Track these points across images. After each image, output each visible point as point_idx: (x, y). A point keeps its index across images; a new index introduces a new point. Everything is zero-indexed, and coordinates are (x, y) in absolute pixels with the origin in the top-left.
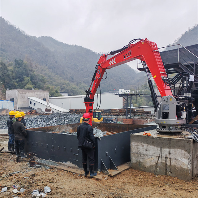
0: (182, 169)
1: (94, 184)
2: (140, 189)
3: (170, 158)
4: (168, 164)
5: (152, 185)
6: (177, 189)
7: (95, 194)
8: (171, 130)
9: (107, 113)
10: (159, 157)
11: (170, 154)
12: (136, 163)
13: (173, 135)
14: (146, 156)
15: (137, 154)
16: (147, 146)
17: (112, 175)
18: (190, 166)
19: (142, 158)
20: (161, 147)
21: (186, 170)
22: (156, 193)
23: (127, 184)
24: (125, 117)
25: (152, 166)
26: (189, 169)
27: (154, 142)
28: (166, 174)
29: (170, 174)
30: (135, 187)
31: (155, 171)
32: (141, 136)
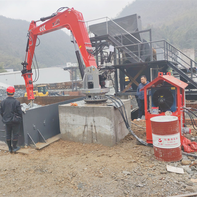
0: (106, 136)
1: (19, 159)
2: (64, 159)
3: (95, 126)
4: (93, 132)
5: (77, 154)
6: (99, 155)
7: (16, 169)
8: (96, 98)
9: (53, 87)
10: (85, 126)
11: (94, 122)
12: (66, 133)
13: (98, 104)
14: (74, 126)
15: (66, 124)
16: (74, 116)
17: (39, 148)
18: (112, 132)
19: (70, 129)
20: (86, 116)
21: (110, 137)
22: (79, 161)
23: (52, 156)
24: (71, 90)
25: (80, 135)
26: (112, 135)
27: (79, 112)
28: (92, 142)
29: (96, 142)
30: (60, 158)
31: (83, 140)
32: (68, 107)
